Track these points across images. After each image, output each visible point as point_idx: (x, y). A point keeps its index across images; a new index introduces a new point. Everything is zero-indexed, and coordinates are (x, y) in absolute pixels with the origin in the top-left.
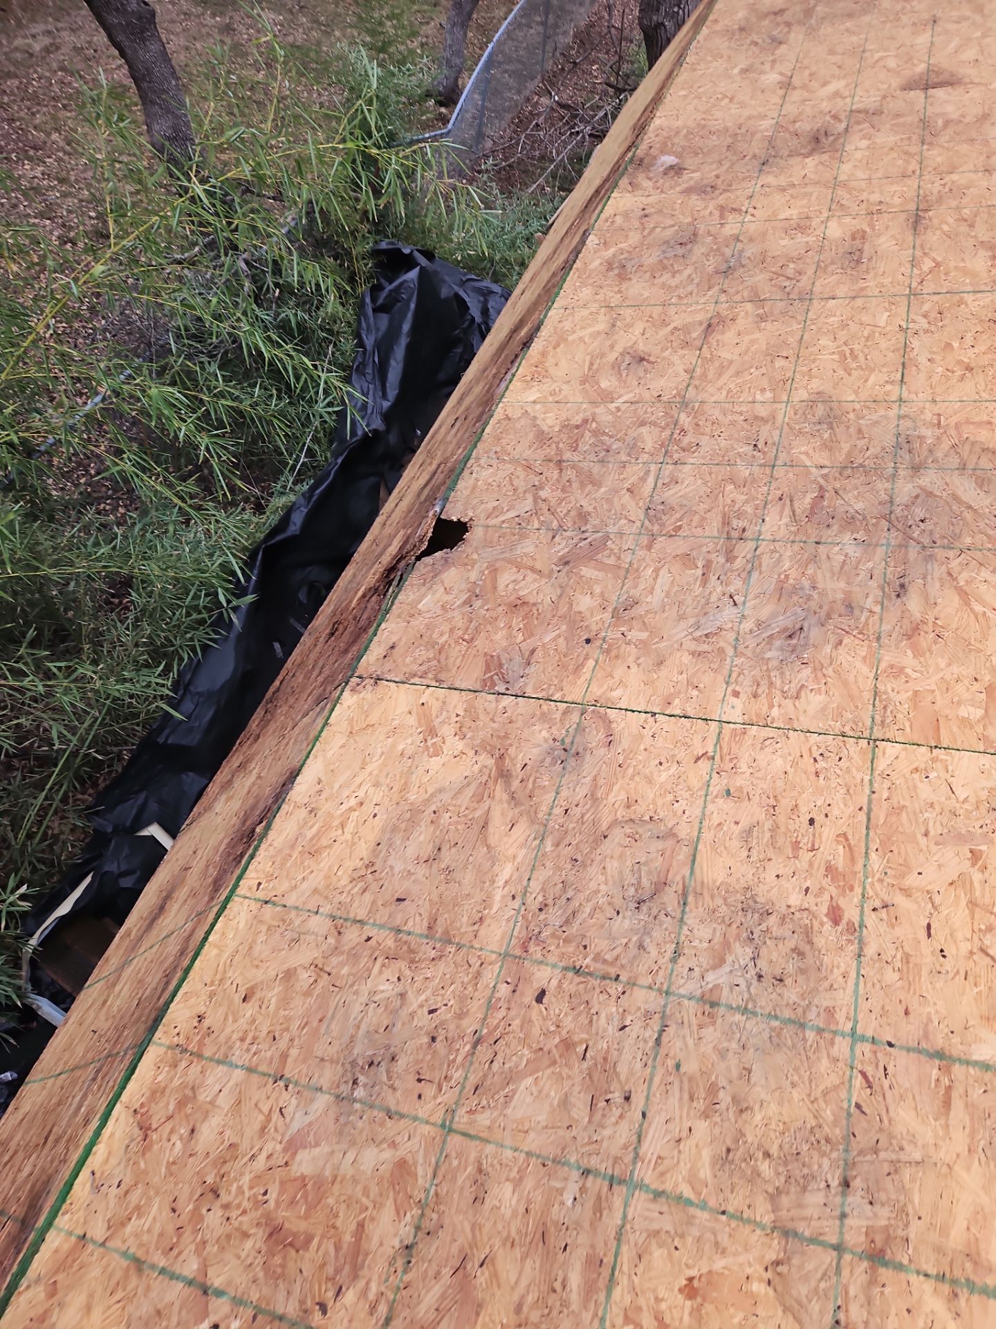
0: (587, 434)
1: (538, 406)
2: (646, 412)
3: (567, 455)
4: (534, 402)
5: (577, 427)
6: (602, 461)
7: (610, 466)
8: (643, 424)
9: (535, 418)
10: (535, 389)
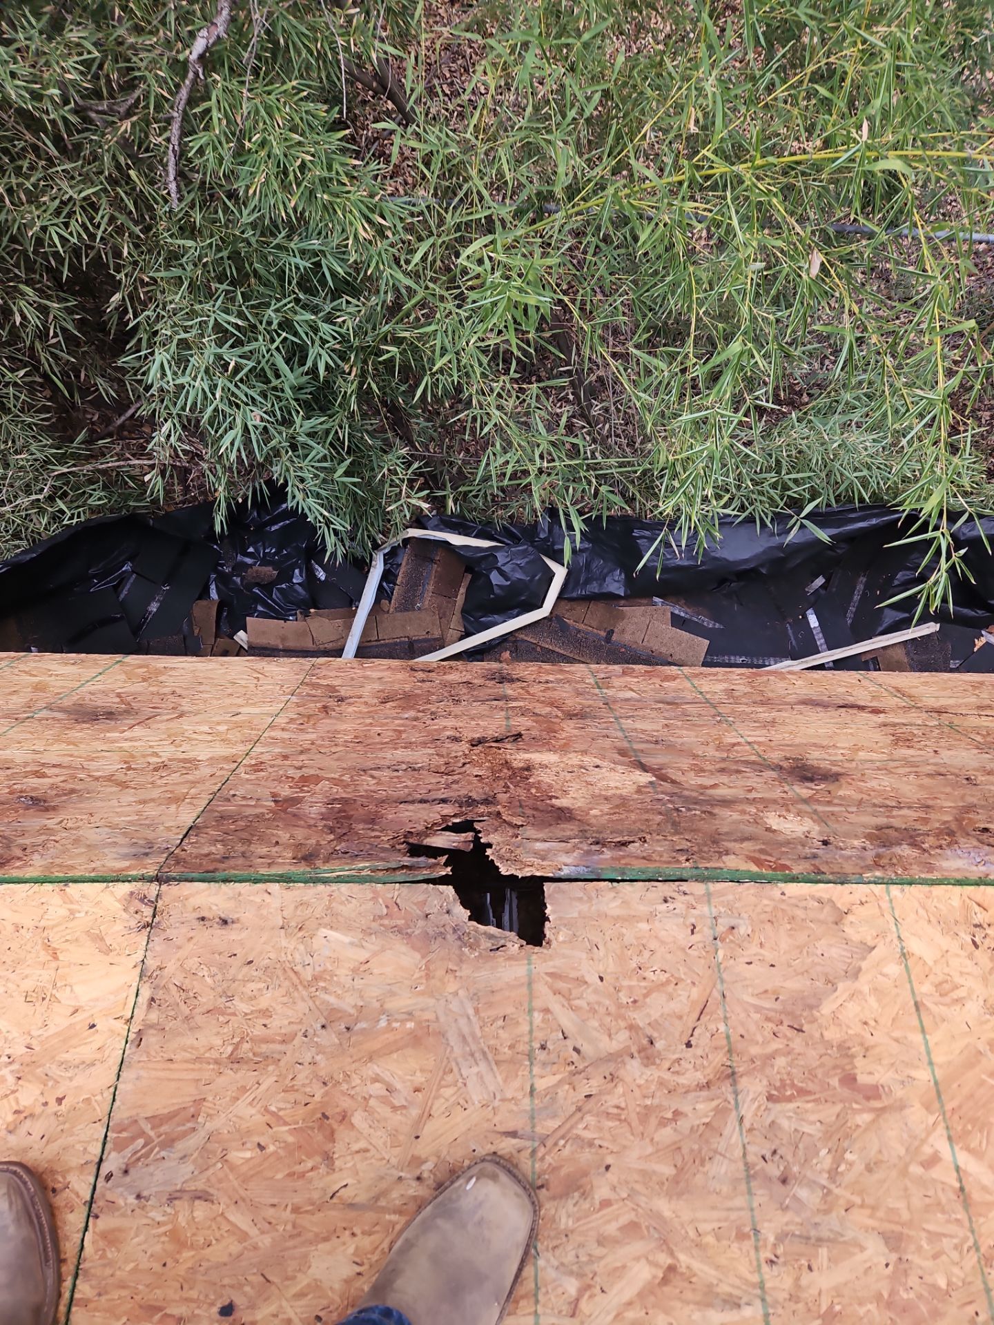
0: (829, 1113)
1: (894, 969)
2: (934, 1237)
3: (753, 1087)
4: (904, 955)
5: (850, 1080)
6: (750, 1174)
7: (740, 1201)
8: (894, 1241)
9: (856, 973)
10: (945, 942)
